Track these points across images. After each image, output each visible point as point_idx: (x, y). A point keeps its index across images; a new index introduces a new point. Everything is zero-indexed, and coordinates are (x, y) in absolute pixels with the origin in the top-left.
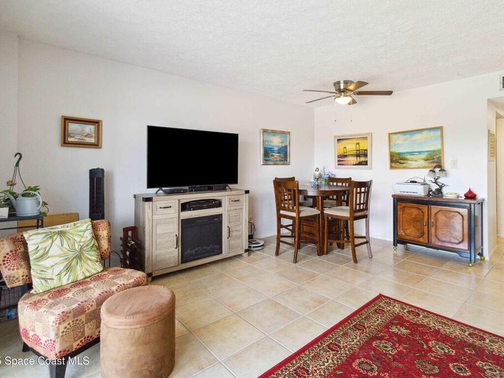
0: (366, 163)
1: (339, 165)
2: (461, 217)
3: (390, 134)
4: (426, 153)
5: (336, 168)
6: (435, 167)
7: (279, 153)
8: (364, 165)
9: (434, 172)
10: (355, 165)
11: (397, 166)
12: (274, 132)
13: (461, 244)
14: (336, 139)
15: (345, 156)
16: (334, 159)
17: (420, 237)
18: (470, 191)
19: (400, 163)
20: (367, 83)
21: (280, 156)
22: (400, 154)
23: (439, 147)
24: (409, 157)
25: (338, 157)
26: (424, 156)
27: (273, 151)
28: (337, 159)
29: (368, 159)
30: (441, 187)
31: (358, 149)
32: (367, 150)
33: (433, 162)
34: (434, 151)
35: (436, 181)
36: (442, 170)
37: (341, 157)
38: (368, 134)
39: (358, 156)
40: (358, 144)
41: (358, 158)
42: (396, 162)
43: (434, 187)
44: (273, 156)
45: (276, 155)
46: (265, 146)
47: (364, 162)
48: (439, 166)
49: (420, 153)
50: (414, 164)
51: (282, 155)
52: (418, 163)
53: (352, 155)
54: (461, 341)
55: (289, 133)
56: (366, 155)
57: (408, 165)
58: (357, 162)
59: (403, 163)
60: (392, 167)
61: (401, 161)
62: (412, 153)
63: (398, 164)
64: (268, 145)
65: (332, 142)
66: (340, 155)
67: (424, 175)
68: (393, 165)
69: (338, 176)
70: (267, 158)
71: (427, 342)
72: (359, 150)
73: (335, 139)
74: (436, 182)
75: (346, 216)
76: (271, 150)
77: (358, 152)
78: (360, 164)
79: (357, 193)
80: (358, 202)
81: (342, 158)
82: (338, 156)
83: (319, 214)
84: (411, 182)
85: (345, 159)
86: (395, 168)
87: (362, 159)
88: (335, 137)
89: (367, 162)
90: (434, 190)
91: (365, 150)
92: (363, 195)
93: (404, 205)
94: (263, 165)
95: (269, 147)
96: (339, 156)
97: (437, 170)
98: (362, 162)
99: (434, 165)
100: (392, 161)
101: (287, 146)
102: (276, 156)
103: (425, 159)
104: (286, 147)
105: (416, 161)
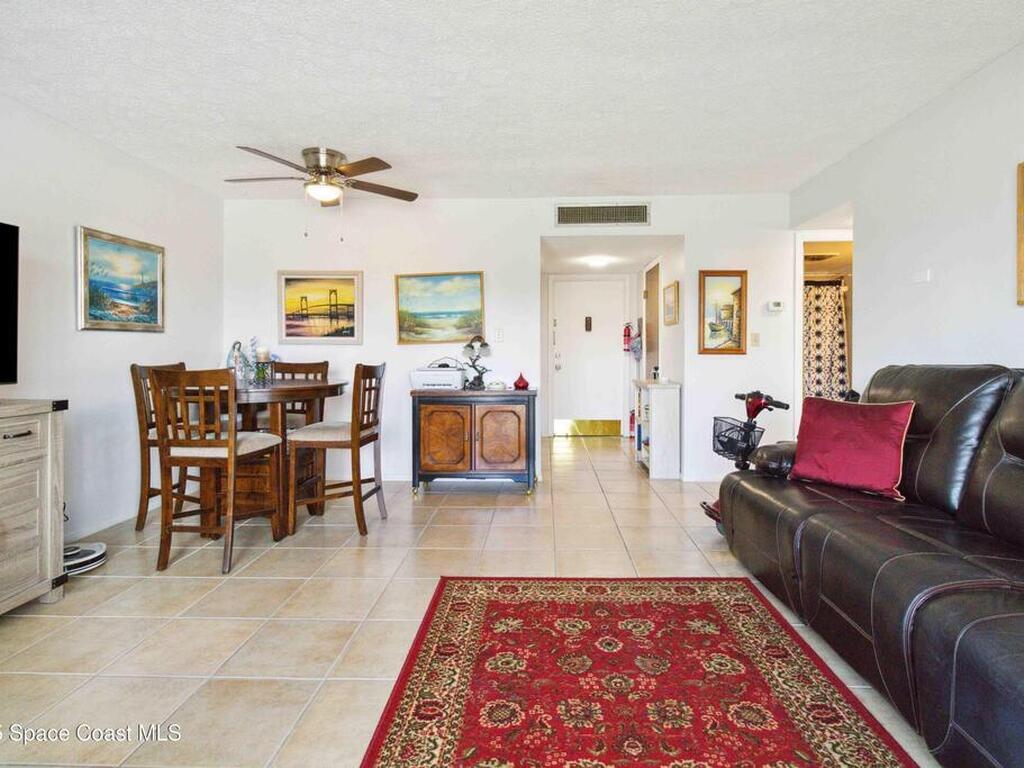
0: (350, 332)
1: (288, 335)
2: (517, 419)
3: (398, 277)
4: (459, 316)
5: (281, 343)
6: (473, 340)
7: (134, 299)
8: (347, 335)
9: (473, 347)
10: (328, 335)
11: (410, 338)
12: (120, 243)
13: (517, 463)
14: (283, 277)
15: (306, 317)
16: (275, 324)
17: (459, 462)
18: (521, 378)
19: (417, 333)
20: (388, 166)
21: (136, 308)
22: (415, 315)
23: (477, 306)
24: (431, 321)
25: (288, 319)
26: (455, 320)
27: (116, 294)
28: (284, 322)
29: (356, 324)
30: (481, 374)
31: (333, 302)
32: (353, 306)
34: (470, 313)
35: (474, 363)
36: (484, 345)
37: (290, 319)
38: (356, 273)
39: (333, 316)
40: (335, 291)
41: (334, 322)
42: (410, 330)
43: (472, 374)
44: (115, 305)
45: (125, 304)
46: (93, 278)
47: (347, 329)
48: (479, 338)
49: (449, 314)
50: (439, 334)
51: (142, 306)
52: (446, 333)
53: (320, 315)
54: (586, 604)
55: (162, 250)
56: (350, 316)
58: (333, 330)
59: (421, 333)
60: (401, 341)
61: (418, 329)
62: (435, 315)
63: (413, 334)
64: (100, 275)
65: (272, 285)
66: (293, 315)
67: (456, 353)
68: (404, 336)
69: (286, 360)
70: (99, 313)
71: (551, 625)
72: (336, 305)
73: (279, 279)
74: (474, 367)
75: (344, 440)
77: (333, 309)
78: (338, 333)
80: (366, 410)
81: (295, 322)
82: (287, 315)
84: (440, 366)
85: (305, 323)
86: (408, 342)
87: (343, 324)
88: (280, 273)
89: (352, 329)
90: (471, 379)
91: (348, 305)
92: (373, 392)
93: (432, 408)
94: (85, 329)
95: (105, 280)
96: (290, 317)
97: (477, 345)
98: (343, 329)
99: (472, 336)
100: (401, 329)
101: (156, 283)
102: (124, 308)
104: (154, 285)
105: (443, 329)
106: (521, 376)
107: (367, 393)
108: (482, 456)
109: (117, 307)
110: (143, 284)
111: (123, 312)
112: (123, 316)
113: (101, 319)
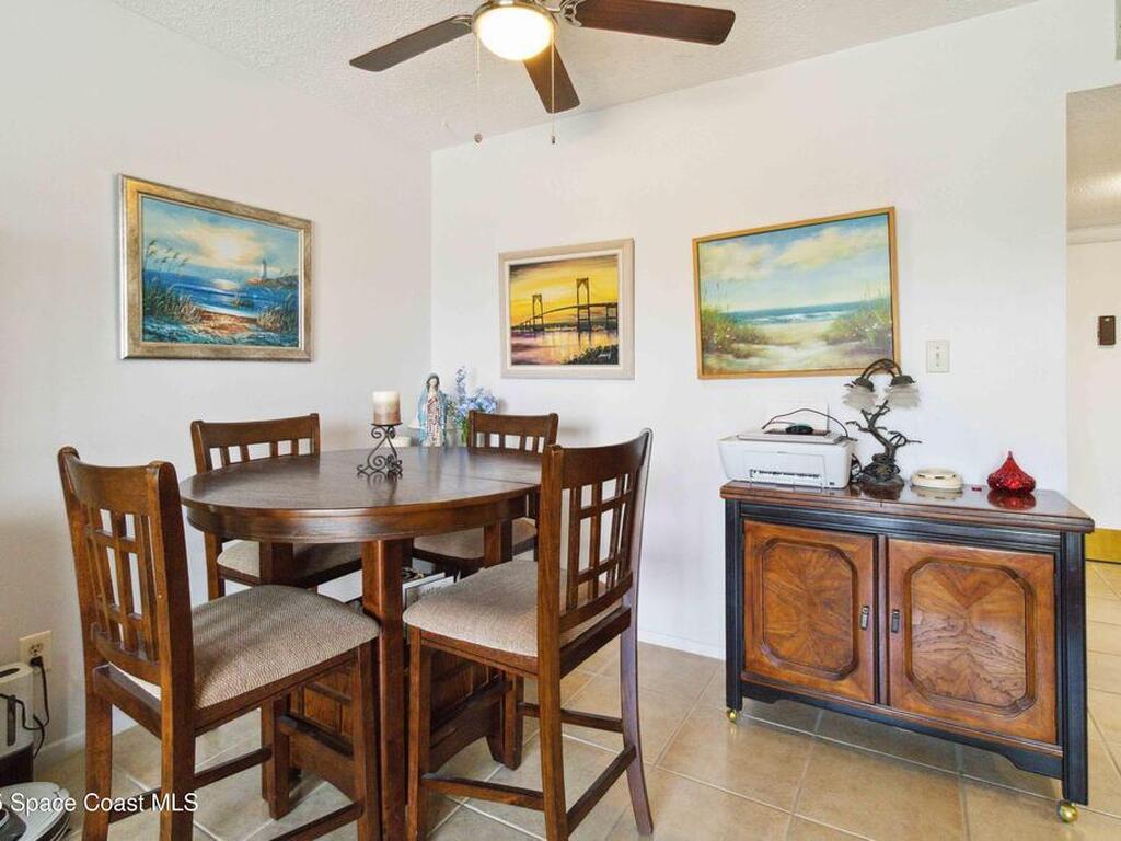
0: (610, 356)
1: (516, 362)
2: (1022, 591)
3: (698, 243)
4: (834, 314)
5: (505, 375)
6: (874, 368)
7: (247, 304)
8: (606, 361)
9: (871, 387)
10: (575, 362)
11: (724, 365)
12: (214, 209)
14: (507, 264)
15: (538, 330)
16: (495, 342)
17: (842, 676)
18: (1010, 466)
19: (738, 355)
21: (253, 321)
22: (733, 319)
24: (770, 329)
25: (514, 335)
26: (824, 325)
27: (209, 296)
28: (509, 341)
29: (621, 340)
30: (891, 450)
31: (583, 302)
32: (616, 305)
33: (860, 350)
35: (872, 423)
36: (902, 381)
37: (521, 335)
38: (620, 244)
39: (583, 327)
40: (585, 281)
41: (585, 337)
42: (723, 349)
43: (869, 449)
44: (206, 316)
45: (227, 315)
46: (150, 267)
47: (606, 350)
48: (888, 365)
49: (809, 312)
50: (788, 357)
51: (265, 318)
52: (801, 353)
53: (562, 326)
55: (307, 226)
56: (611, 326)
57: (764, 361)
59: (747, 356)
60: (706, 371)
61: (742, 346)
62: (778, 315)
63: (730, 357)
64: (164, 261)
65: (493, 276)
66: (522, 327)
67: (830, 400)
68: (712, 361)
69: (513, 410)
70: (167, 328)
72: (588, 306)
73: (501, 266)
74: (872, 430)
75: (520, 652)
76: (198, 288)
77: (584, 314)
78: (592, 358)
79: (578, 514)
80: (584, 564)
82: (513, 328)
83: (375, 642)
84: (790, 431)
85: (538, 341)
86: (721, 373)
87: (600, 340)
88: (503, 257)
89: (615, 350)
90: (866, 461)
91: (609, 306)
92: (607, 517)
93: (769, 531)
94: (128, 358)
95: (183, 272)
96: (518, 331)
97: (882, 381)
98: (599, 350)
99: (866, 360)
100: (706, 347)
101: (295, 278)
102: (224, 321)
103: (832, 335)
104: (291, 283)
105: (795, 345)
106: (1010, 459)
107: (586, 524)
108: (910, 676)
109: (209, 318)
110: (266, 281)
111: (222, 327)
112: (224, 335)
113: (173, 339)
